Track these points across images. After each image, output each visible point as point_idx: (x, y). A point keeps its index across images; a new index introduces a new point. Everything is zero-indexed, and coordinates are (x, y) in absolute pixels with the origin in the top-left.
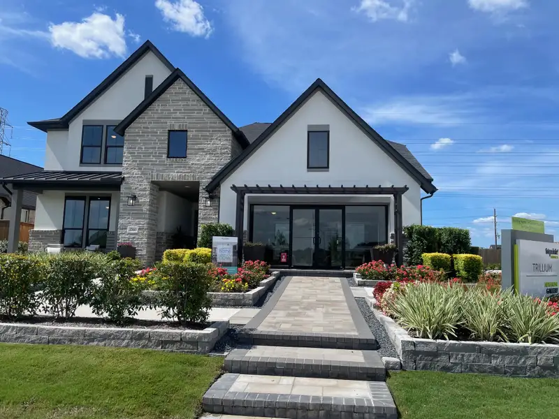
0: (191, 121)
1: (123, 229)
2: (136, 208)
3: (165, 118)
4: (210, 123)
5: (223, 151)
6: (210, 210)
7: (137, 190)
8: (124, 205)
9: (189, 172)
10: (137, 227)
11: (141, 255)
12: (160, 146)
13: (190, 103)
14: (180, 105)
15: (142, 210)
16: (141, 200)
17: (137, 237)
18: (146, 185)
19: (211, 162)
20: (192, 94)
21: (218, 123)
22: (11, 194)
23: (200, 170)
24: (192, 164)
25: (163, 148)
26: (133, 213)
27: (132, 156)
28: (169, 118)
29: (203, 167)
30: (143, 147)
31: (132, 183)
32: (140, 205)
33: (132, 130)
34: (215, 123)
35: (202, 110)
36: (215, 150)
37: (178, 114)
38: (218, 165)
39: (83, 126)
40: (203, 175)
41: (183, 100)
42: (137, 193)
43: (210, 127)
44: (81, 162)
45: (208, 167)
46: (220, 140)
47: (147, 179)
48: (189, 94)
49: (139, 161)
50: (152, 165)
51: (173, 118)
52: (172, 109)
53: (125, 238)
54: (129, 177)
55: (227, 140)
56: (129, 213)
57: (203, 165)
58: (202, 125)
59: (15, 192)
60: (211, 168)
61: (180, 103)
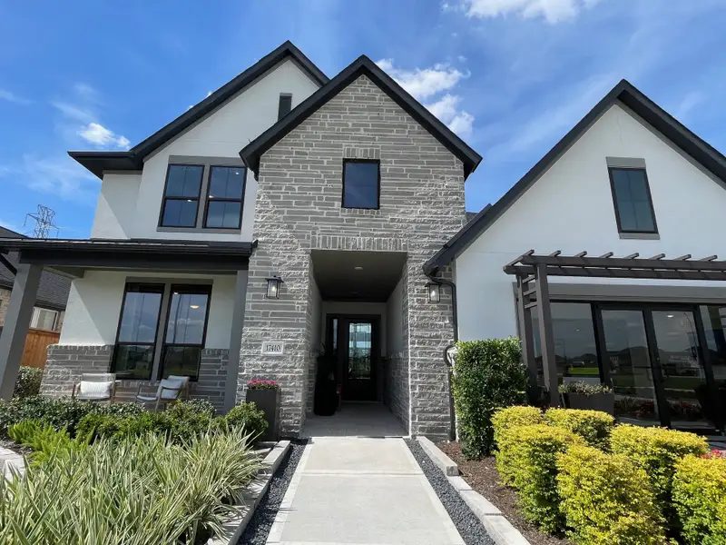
0: (386, 144)
1: (251, 347)
2: (280, 302)
3: (339, 138)
4: (423, 149)
5: (450, 198)
6: (433, 309)
7: (283, 267)
8: (254, 296)
9: (387, 236)
10: (283, 344)
11: (291, 404)
12: (329, 186)
13: (384, 115)
14: (366, 117)
15: (293, 308)
16: (292, 287)
17: (281, 363)
18: (301, 257)
19: (427, 217)
20: (386, 100)
21: (437, 149)
22: (14, 271)
23: (409, 232)
24: (393, 220)
25: (333, 190)
26: (274, 314)
27: (274, 203)
28: (347, 138)
29: (414, 225)
30: (296, 187)
31: (272, 254)
32: (290, 297)
33: (275, 157)
34: (434, 149)
35: (406, 127)
36: (435, 196)
37: (362, 132)
38: (442, 222)
39: (169, 165)
40: (414, 241)
41: (371, 109)
42: (283, 272)
43: (423, 157)
44: (161, 224)
45: (423, 227)
46: (443, 178)
47: (303, 245)
48: (381, 100)
49: (288, 212)
50: (313, 219)
51: (353, 138)
52: (350, 124)
53: (256, 366)
54: (267, 242)
55: (456, 179)
56: (265, 314)
57: (414, 222)
58: (407, 153)
59: (25, 268)
60: (428, 228)
61: (366, 114)
